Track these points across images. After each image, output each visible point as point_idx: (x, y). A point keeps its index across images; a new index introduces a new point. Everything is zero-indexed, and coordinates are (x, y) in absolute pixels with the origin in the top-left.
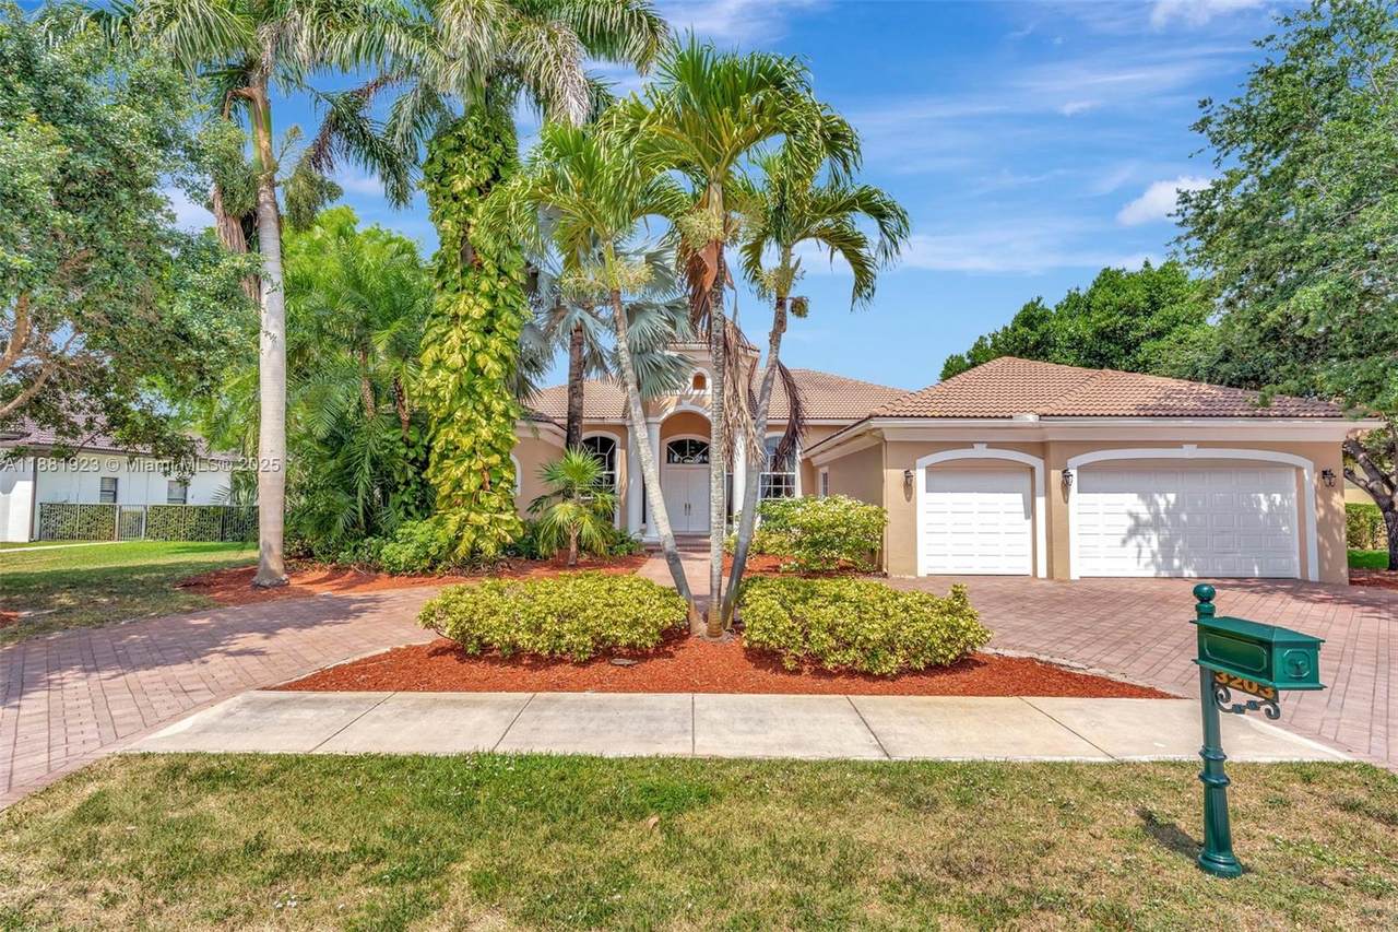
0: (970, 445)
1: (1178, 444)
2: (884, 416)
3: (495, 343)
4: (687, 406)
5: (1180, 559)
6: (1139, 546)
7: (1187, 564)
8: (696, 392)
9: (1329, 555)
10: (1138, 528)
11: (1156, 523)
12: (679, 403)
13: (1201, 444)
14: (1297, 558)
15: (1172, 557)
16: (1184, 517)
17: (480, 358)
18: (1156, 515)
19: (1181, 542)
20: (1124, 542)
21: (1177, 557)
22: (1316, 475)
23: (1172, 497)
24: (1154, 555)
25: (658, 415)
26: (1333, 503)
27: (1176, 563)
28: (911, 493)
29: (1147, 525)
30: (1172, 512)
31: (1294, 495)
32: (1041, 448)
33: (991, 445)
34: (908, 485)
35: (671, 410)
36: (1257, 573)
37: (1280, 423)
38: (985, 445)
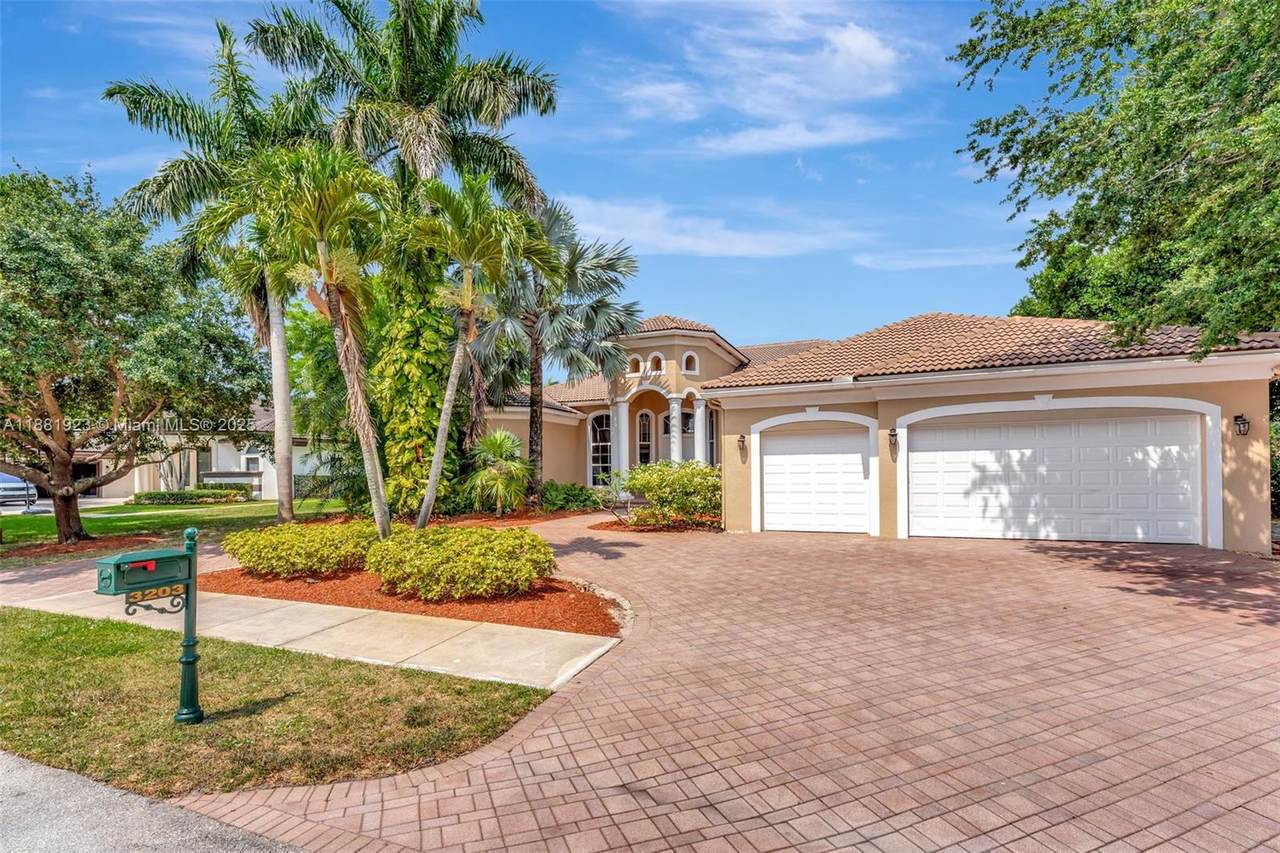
0: (802, 409)
1: (1028, 396)
2: (718, 387)
3: (418, 355)
4: (647, 386)
5: (1037, 514)
6: (986, 500)
7: (1045, 522)
8: (654, 373)
9: (1241, 517)
10: (984, 479)
11: (1007, 476)
12: (640, 384)
13: (1058, 394)
14: (1198, 521)
15: (1028, 512)
16: (1042, 470)
17: (407, 368)
18: (1007, 468)
19: (1037, 497)
20: (967, 494)
21: (1033, 512)
22: (1225, 421)
23: (1028, 452)
24: (1003, 510)
25: (624, 394)
26: (1251, 455)
27: (1031, 519)
28: (747, 457)
29: (995, 479)
30: (1028, 466)
31: (1198, 447)
32: (871, 408)
33: (823, 408)
34: (743, 449)
35: (634, 390)
36: (1140, 536)
37: (1157, 363)
38: (818, 408)
